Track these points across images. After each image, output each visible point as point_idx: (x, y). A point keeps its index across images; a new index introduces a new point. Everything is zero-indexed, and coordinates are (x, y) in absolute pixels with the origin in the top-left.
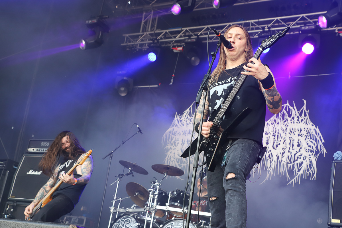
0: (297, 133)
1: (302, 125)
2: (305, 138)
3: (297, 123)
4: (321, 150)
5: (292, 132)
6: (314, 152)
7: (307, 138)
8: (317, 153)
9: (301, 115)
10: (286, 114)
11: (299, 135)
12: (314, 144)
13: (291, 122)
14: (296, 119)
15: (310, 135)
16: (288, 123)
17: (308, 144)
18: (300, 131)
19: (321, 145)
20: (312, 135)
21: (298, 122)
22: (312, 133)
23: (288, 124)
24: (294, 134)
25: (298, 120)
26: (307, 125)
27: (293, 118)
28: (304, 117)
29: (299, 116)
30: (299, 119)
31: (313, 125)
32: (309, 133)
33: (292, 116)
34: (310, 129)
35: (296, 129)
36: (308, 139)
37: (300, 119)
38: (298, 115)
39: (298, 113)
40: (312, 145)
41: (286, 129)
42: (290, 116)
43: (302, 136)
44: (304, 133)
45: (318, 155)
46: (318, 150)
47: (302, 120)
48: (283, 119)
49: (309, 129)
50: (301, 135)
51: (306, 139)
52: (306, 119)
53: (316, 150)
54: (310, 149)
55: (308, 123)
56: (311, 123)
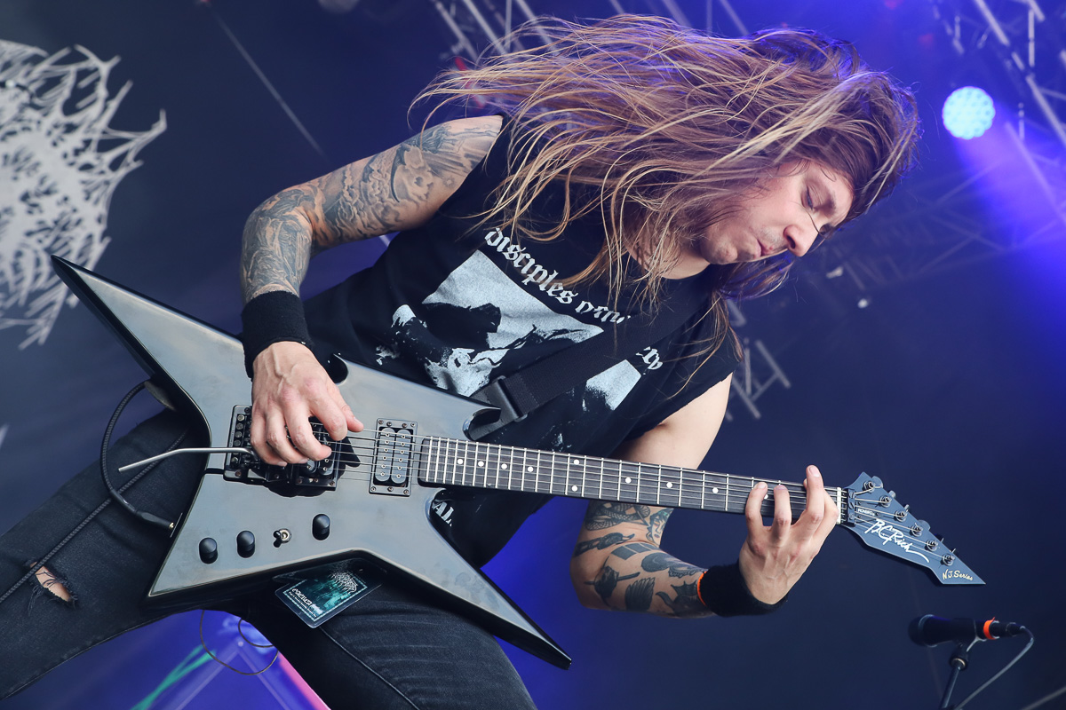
0: (28, 183)
1: (70, 182)
2: (34, 227)
3: (65, 156)
4: (37, 315)
5: (17, 166)
6: (6, 299)
7: (40, 236)
8: (17, 311)
9: (104, 146)
10: (64, 92)
11: (25, 197)
12: (37, 276)
13: (49, 133)
14: (75, 140)
15: (57, 239)
16: (39, 122)
17: (19, 254)
18: (43, 188)
19: (51, 304)
20: (66, 244)
21: (71, 158)
22: (72, 238)
23: (33, 126)
24: (15, 179)
25: (77, 152)
26: (87, 198)
27: (70, 128)
28: (105, 167)
29: (94, 146)
30: (83, 150)
31: (99, 220)
32: (64, 228)
33: (75, 119)
34: (79, 222)
35: (42, 171)
36: (40, 241)
37: (89, 157)
38: (96, 136)
39: (104, 133)
40: (29, 271)
41: (12, 133)
42: (70, 108)
43: (30, 212)
44: (50, 210)
45: (11, 322)
46: (27, 307)
47: (87, 167)
48: (40, 92)
49: (75, 217)
50: (35, 205)
51: (29, 234)
52: (102, 178)
53: (22, 302)
54: (10, 276)
55: (95, 195)
56: (102, 209)
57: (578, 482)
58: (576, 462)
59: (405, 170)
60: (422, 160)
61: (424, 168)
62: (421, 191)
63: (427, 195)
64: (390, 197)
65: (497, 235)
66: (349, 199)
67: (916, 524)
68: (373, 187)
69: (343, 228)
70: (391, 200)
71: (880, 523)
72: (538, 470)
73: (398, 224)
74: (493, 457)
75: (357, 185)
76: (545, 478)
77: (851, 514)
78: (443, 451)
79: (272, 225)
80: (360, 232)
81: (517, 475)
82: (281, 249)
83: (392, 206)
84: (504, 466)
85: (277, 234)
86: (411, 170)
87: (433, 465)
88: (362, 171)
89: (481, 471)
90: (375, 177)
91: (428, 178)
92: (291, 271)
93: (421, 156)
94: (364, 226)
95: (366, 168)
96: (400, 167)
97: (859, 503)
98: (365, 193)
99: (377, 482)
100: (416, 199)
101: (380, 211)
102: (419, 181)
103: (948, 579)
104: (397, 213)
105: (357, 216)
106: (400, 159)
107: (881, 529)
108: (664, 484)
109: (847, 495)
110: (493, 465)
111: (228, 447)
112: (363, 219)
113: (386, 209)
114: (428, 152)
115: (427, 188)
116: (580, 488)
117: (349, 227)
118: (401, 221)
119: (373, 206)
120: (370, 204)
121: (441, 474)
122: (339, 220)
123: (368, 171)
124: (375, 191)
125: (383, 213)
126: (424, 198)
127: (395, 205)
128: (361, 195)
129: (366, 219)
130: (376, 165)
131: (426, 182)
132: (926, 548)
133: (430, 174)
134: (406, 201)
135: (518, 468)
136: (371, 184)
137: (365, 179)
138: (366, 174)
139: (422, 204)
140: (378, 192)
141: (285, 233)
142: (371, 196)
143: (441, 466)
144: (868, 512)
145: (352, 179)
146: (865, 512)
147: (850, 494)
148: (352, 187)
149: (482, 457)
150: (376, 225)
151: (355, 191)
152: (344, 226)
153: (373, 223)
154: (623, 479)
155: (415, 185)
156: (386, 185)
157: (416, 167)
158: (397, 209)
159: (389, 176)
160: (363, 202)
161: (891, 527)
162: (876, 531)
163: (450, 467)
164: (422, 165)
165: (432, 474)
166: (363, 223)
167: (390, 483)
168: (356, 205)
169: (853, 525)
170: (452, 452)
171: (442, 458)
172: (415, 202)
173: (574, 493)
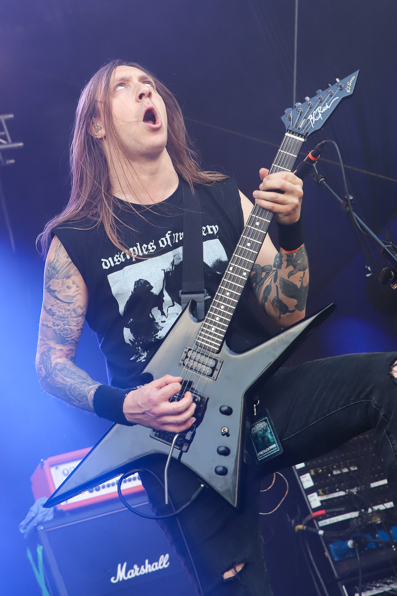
57: (242, 271)
58: (231, 269)
59: (59, 292)
60: (59, 281)
61: (63, 281)
62: (74, 288)
63: (77, 287)
64: (69, 306)
65: (105, 263)
66: (59, 327)
67: (316, 98)
68: (60, 312)
69: (72, 338)
70: (71, 306)
71: (311, 117)
72: (229, 290)
73: (84, 309)
74: (216, 311)
75: (54, 320)
76: (234, 288)
77: (302, 132)
78: (205, 336)
79: (56, 377)
80: (78, 330)
81: (229, 302)
82: (71, 378)
83: (74, 307)
84: (222, 307)
85: (62, 376)
86: (60, 289)
87: (211, 344)
88: (48, 315)
89: (221, 320)
90: (55, 309)
91: (69, 282)
92: (85, 381)
93: (56, 280)
94: (77, 326)
95: (47, 312)
96: (56, 294)
97: (296, 126)
98: (61, 317)
99: (211, 375)
100: (76, 293)
101: (73, 314)
102: (68, 287)
103: (351, 90)
104: (79, 306)
105: (70, 327)
106: (51, 292)
107: (314, 118)
108: (256, 226)
109: (290, 131)
110: (220, 313)
111: (171, 446)
112: (73, 325)
113: (74, 310)
114: (56, 275)
115: (74, 285)
116: (245, 271)
117: (74, 334)
118: (83, 307)
119: (69, 316)
120: (67, 318)
121: (217, 341)
122: (68, 338)
123: (50, 312)
124: (62, 312)
125: (75, 313)
126: (78, 289)
127: (74, 305)
128: (60, 320)
129: (74, 324)
130: (48, 306)
131: (71, 284)
132: (331, 96)
133: (68, 280)
134: (75, 299)
135: (225, 300)
136: (57, 312)
137: (53, 315)
138: (51, 313)
139: (80, 291)
140: (64, 310)
141: (64, 372)
142: (64, 315)
143: (213, 340)
144: (303, 122)
145: (49, 321)
146: (302, 124)
147: (291, 129)
148: (54, 323)
149: (214, 317)
150: (79, 320)
151: (57, 322)
152: (72, 337)
153: (77, 321)
154: (247, 247)
155: (70, 290)
156: (62, 305)
157: (61, 285)
158: (77, 305)
159: (58, 301)
160: (65, 320)
161: (314, 112)
162: (314, 121)
163: (215, 335)
164: (61, 282)
165: (215, 346)
166: (75, 326)
167: (214, 369)
168: (64, 325)
169: (307, 133)
170: (207, 332)
171: (209, 338)
172: (77, 294)
173: (247, 275)
